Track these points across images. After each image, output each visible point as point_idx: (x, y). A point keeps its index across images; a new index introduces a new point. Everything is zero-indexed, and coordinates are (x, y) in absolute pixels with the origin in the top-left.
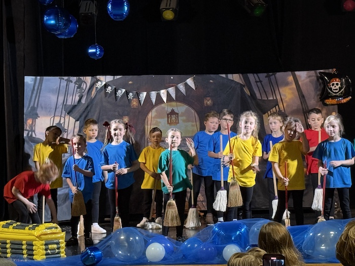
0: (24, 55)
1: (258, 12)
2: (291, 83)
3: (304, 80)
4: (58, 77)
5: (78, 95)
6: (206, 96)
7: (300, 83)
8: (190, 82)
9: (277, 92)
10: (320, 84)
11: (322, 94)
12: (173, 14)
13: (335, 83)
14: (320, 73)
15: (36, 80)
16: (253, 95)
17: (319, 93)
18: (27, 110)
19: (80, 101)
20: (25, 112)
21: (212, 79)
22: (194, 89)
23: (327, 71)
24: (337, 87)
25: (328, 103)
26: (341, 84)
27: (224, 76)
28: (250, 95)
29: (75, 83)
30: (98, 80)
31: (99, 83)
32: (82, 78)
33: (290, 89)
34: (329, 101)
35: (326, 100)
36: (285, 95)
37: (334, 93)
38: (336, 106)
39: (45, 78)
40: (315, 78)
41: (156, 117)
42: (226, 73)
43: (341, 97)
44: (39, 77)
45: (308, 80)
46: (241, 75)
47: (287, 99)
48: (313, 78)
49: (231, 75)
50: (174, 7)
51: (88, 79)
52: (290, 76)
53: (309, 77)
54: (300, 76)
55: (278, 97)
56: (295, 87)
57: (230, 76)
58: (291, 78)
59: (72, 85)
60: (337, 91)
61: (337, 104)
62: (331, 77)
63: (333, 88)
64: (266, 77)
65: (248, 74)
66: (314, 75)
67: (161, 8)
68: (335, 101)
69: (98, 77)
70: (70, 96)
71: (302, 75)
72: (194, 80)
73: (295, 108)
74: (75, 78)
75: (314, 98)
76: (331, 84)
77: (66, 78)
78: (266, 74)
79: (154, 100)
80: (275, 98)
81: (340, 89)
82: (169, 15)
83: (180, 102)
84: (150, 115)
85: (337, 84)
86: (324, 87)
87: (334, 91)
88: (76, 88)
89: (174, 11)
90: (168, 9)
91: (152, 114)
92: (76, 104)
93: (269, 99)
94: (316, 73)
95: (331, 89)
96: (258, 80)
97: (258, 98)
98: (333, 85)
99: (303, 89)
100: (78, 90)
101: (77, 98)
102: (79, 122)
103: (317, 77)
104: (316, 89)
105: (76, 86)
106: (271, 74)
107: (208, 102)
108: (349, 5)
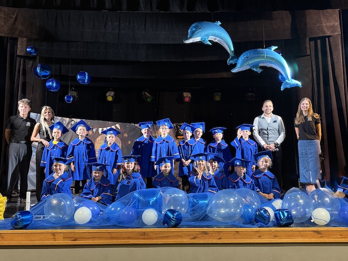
1: (149, 100)
6: (125, 133)
8: (118, 125)
9: (156, 132)
12: (112, 98)
14: (176, 125)
15: (37, 115)
17: (175, 133)
21: (128, 125)
22: (120, 129)
23: (179, 124)
27: (133, 124)
30: (72, 121)
32: (64, 118)
35: (178, 137)
41: (100, 140)
42: (135, 123)
50: (113, 95)
51: (67, 119)
57: (136, 125)
67: (107, 95)
69: (73, 119)
74: (60, 117)
79: (100, 132)
82: (110, 99)
84: (97, 139)
86: (178, 130)
90: (110, 96)
91: (99, 138)
107: (126, 135)
108: (187, 100)
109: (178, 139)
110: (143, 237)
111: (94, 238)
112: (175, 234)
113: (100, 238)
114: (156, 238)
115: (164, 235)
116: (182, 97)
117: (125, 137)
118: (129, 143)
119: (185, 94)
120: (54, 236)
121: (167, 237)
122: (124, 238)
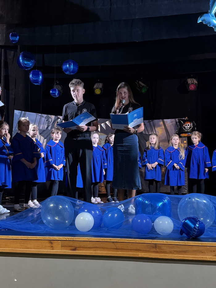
0: (15, 98)
1: (144, 91)
2: (162, 125)
3: (169, 124)
4: (35, 113)
5: (46, 124)
7: (167, 126)
8: (108, 123)
9: (154, 130)
10: (178, 126)
11: (179, 131)
12: (100, 91)
13: (187, 124)
14: (178, 120)
15: (21, 113)
17: (177, 130)
18: (15, 129)
19: (47, 128)
20: (13, 130)
22: (110, 127)
23: (182, 119)
24: (189, 127)
25: (182, 136)
26: (191, 125)
29: (45, 118)
30: (58, 118)
31: (59, 119)
32: (49, 116)
33: (161, 129)
34: (182, 135)
36: (158, 132)
37: (186, 130)
38: (187, 138)
39: (27, 112)
40: (174, 123)
43: (190, 132)
44: (23, 112)
45: (171, 124)
47: (159, 134)
50: (101, 87)
51: (53, 117)
52: (161, 121)
53: (172, 122)
54: (167, 122)
56: (163, 127)
58: (161, 123)
59: (43, 119)
60: (188, 129)
61: (187, 137)
62: (185, 121)
63: (186, 127)
64: (148, 122)
67: (94, 87)
68: (186, 135)
69: (59, 116)
70: (42, 125)
71: (168, 121)
72: (110, 122)
73: (163, 138)
74: (46, 115)
76: (185, 125)
77: (40, 114)
78: (148, 121)
81: (190, 127)
82: (98, 92)
83: (102, 133)
85: (188, 125)
86: (181, 127)
87: (187, 129)
88: (45, 121)
89: (101, 89)
90: (98, 88)
92: (45, 129)
94: (176, 120)
95: (185, 128)
97: (144, 133)
98: (186, 125)
99: (169, 129)
100: (47, 122)
101: (46, 126)
102: (46, 139)
103: (176, 122)
104: (175, 129)
105: (46, 119)
106: (151, 121)
108: (192, 87)
110: (154, 250)
111: (96, 248)
112: (195, 248)
113: (103, 248)
114: (171, 252)
115: (180, 250)
116: (186, 85)
119: (189, 81)
120: (52, 243)
121: (185, 252)
122: (131, 250)
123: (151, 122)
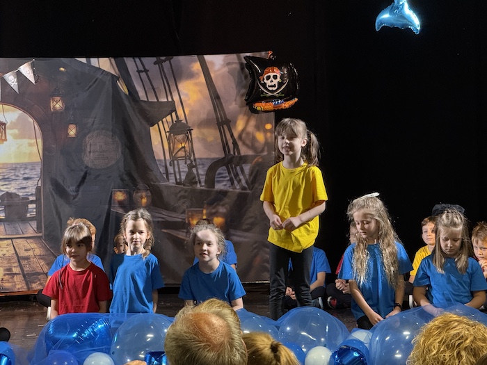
2: (198, 74)
3: (219, 70)
6: (53, 95)
7: (212, 75)
8: (26, 70)
9: (173, 88)
10: (246, 77)
11: (249, 94)
13: (272, 75)
14: (246, 58)
16: (133, 93)
17: (244, 91)
21: (64, 66)
22: (34, 82)
23: (257, 55)
24: (275, 82)
25: (259, 109)
26: (282, 77)
27: (84, 60)
28: (127, 93)
33: (196, 84)
34: (260, 106)
35: (257, 104)
36: (187, 95)
38: (273, 113)
40: (237, 66)
42: (88, 56)
43: (280, 98)
45: (226, 69)
46: (113, 60)
47: (189, 102)
48: (234, 66)
49: (96, 59)
52: (195, 61)
53: (229, 64)
54: (212, 63)
55: (176, 98)
56: (202, 79)
57: (94, 62)
58: (196, 66)
60: (274, 89)
61: (274, 111)
62: (265, 64)
63: (268, 83)
64: (155, 63)
65: (125, 58)
66: (237, 61)
68: (270, 106)
71: (217, 62)
72: (33, 66)
73: (203, 116)
75: (235, 100)
76: (265, 77)
78: (154, 59)
80: (170, 99)
81: (280, 84)
83: (10, 103)
85: (275, 77)
86: (254, 81)
87: (270, 89)
93: (160, 100)
94: (239, 58)
95: (264, 85)
96: (141, 68)
97: (141, 99)
98: (268, 78)
99: (218, 84)
103: (241, 64)
104: (239, 85)
106: (163, 58)
107: (57, 105)
109: (254, 111)
117: (56, 112)
118: (72, 132)
123: (163, 64)
